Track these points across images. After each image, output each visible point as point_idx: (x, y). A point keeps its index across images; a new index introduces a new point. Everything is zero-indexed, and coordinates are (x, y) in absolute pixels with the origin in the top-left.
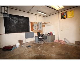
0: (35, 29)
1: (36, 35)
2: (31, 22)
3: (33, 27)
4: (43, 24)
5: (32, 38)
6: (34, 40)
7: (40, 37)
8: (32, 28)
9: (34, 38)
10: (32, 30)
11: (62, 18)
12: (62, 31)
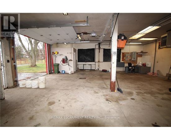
0: (126, 60)
1: (126, 65)
2: (123, 53)
3: (125, 57)
4: (138, 54)
5: (122, 68)
6: (124, 70)
7: (130, 68)
8: (123, 58)
9: (124, 68)
10: (122, 61)
11: (159, 47)
12: (157, 62)
